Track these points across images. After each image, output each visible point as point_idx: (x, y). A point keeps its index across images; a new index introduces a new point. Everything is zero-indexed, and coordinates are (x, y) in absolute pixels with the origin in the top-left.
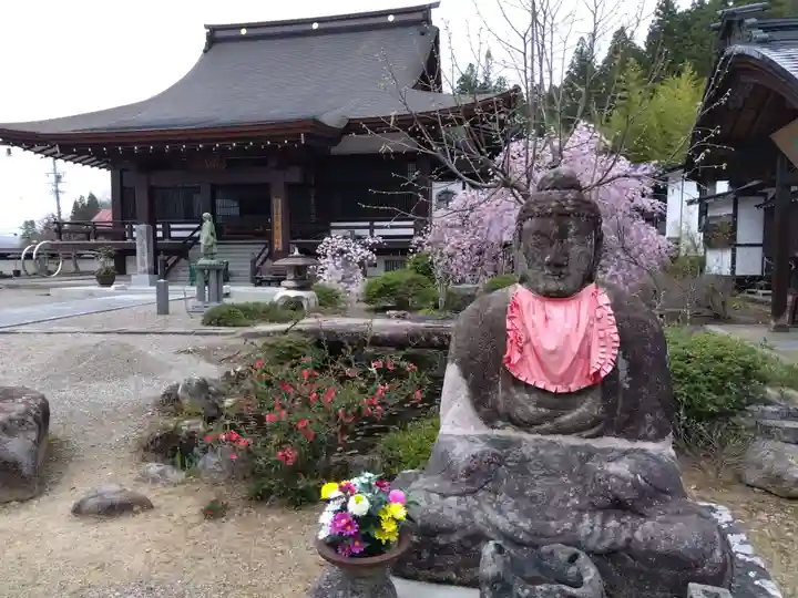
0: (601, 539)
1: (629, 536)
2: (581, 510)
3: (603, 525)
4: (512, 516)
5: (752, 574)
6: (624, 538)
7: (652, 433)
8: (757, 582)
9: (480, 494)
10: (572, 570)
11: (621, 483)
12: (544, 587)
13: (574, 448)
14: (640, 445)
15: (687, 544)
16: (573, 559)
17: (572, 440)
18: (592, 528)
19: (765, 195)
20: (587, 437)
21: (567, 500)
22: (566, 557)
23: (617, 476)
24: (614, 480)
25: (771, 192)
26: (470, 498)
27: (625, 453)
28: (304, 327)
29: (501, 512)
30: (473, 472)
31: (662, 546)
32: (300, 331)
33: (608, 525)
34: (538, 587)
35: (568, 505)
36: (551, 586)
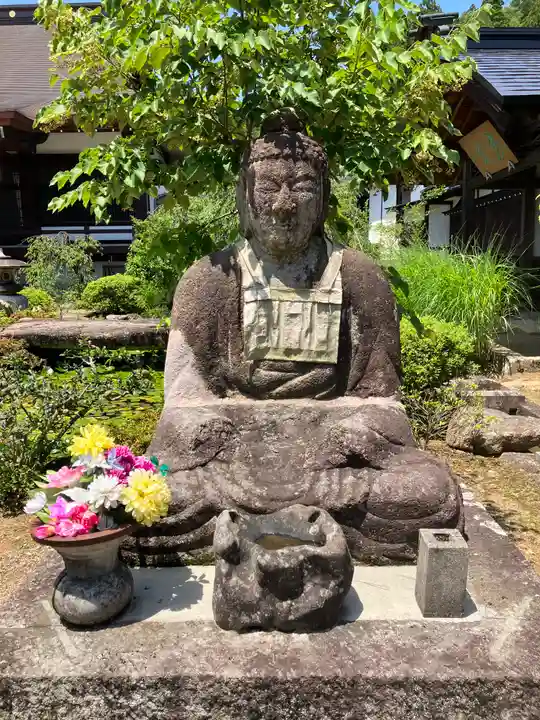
0: (340, 496)
1: (367, 490)
2: (317, 470)
3: (340, 483)
4: (246, 484)
5: (476, 518)
6: (362, 492)
7: (382, 388)
8: (482, 524)
9: (211, 465)
10: (313, 529)
11: (356, 438)
12: (285, 551)
13: (307, 410)
14: (371, 400)
15: (423, 490)
16: (313, 518)
17: (305, 403)
18: (330, 485)
19: (451, 203)
20: (319, 399)
21: (302, 461)
22: (307, 517)
23: (352, 432)
24: (350, 435)
25: (456, 200)
26: (200, 471)
27: (359, 409)
28: (12, 332)
29: (234, 482)
30: (202, 443)
31: (400, 496)
32: (8, 336)
33: (345, 482)
34: (279, 551)
35: (305, 466)
36: (292, 548)
